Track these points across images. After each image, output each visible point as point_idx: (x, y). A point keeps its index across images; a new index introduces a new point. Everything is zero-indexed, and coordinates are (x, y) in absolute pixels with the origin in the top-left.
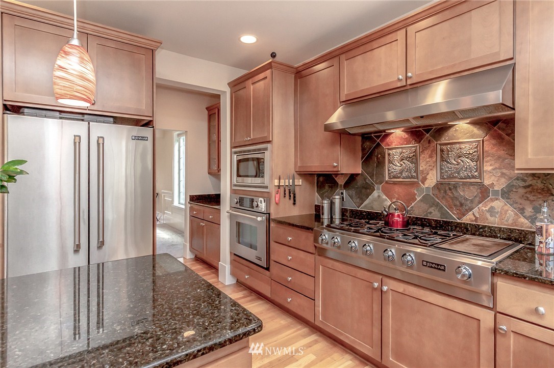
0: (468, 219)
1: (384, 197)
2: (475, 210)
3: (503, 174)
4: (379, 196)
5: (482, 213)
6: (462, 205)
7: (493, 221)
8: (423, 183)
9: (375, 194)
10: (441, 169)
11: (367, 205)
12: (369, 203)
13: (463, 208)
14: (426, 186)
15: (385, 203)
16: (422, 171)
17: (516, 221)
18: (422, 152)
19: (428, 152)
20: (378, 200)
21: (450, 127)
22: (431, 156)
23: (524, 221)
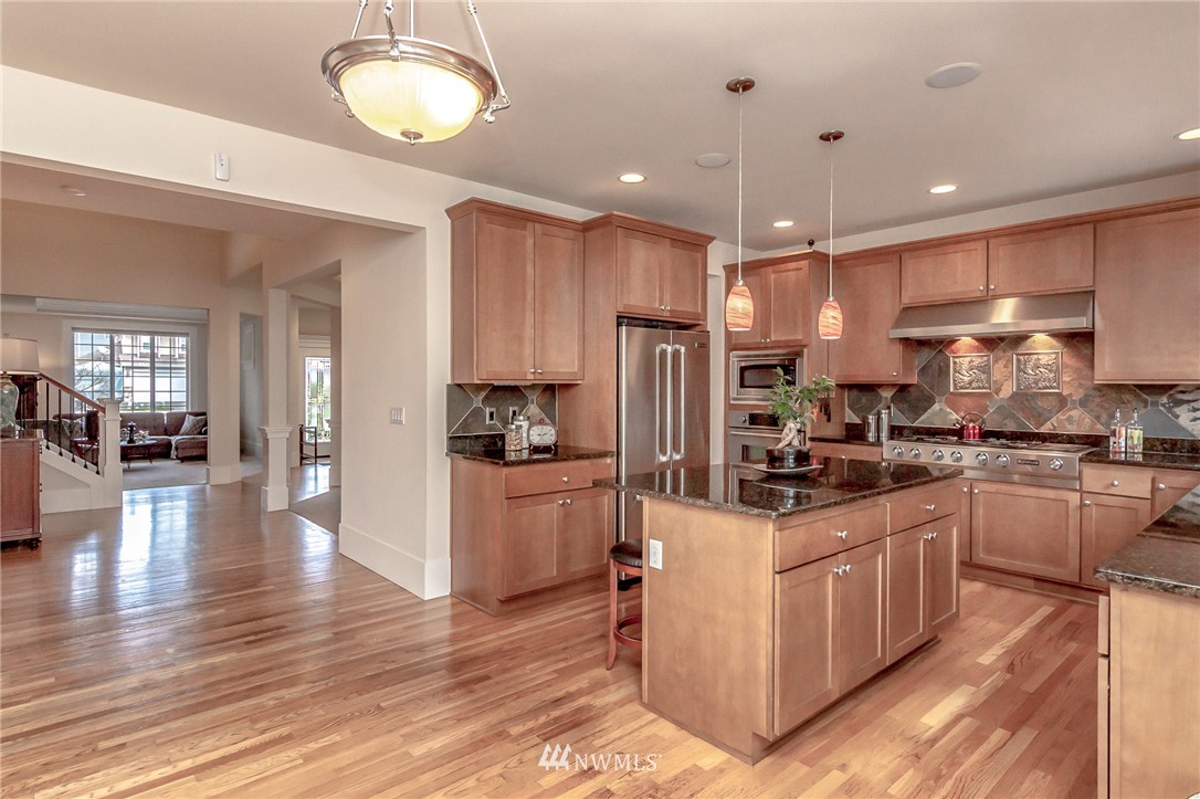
0: (1045, 429)
1: (949, 410)
2: (1054, 420)
3: (1081, 384)
4: (941, 410)
5: (1060, 422)
6: (1040, 415)
7: (1072, 429)
8: (997, 394)
9: (936, 407)
10: (1018, 380)
11: (924, 421)
12: (928, 418)
13: (1041, 418)
14: (1001, 397)
15: (950, 416)
16: (995, 382)
17: (1092, 427)
18: (996, 361)
19: (1001, 363)
20: (942, 414)
21: (1027, 337)
22: (1006, 366)
23: (1099, 426)
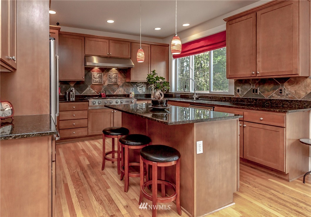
0: (115, 94)
1: (92, 89)
2: (116, 91)
3: (122, 82)
4: (90, 89)
5: (118, 91)
6: (114, 90)
7: (120, 93)
8: (104, 84)
9: (88, 88)
10: (109, 80)
11: (84, 93)
12: (86, 92)
13: (114, 91)
14: (105, 85)
15: (92, 91)
16: (104, 81)
17: (124, 93)
18: (104, 75)
19: (105, 75)
20: (89, 91)
21: (111, 69)
22: (106, 77)
23: (125, 92)
